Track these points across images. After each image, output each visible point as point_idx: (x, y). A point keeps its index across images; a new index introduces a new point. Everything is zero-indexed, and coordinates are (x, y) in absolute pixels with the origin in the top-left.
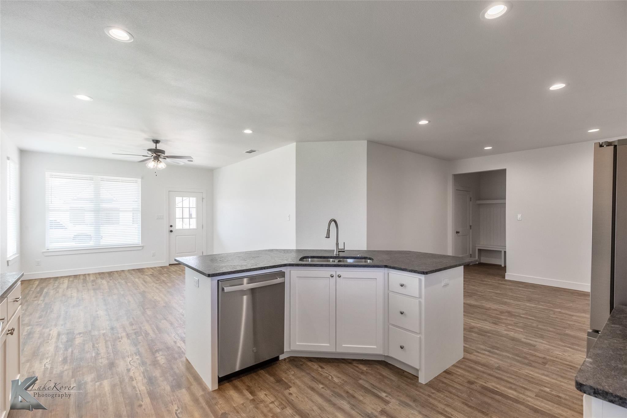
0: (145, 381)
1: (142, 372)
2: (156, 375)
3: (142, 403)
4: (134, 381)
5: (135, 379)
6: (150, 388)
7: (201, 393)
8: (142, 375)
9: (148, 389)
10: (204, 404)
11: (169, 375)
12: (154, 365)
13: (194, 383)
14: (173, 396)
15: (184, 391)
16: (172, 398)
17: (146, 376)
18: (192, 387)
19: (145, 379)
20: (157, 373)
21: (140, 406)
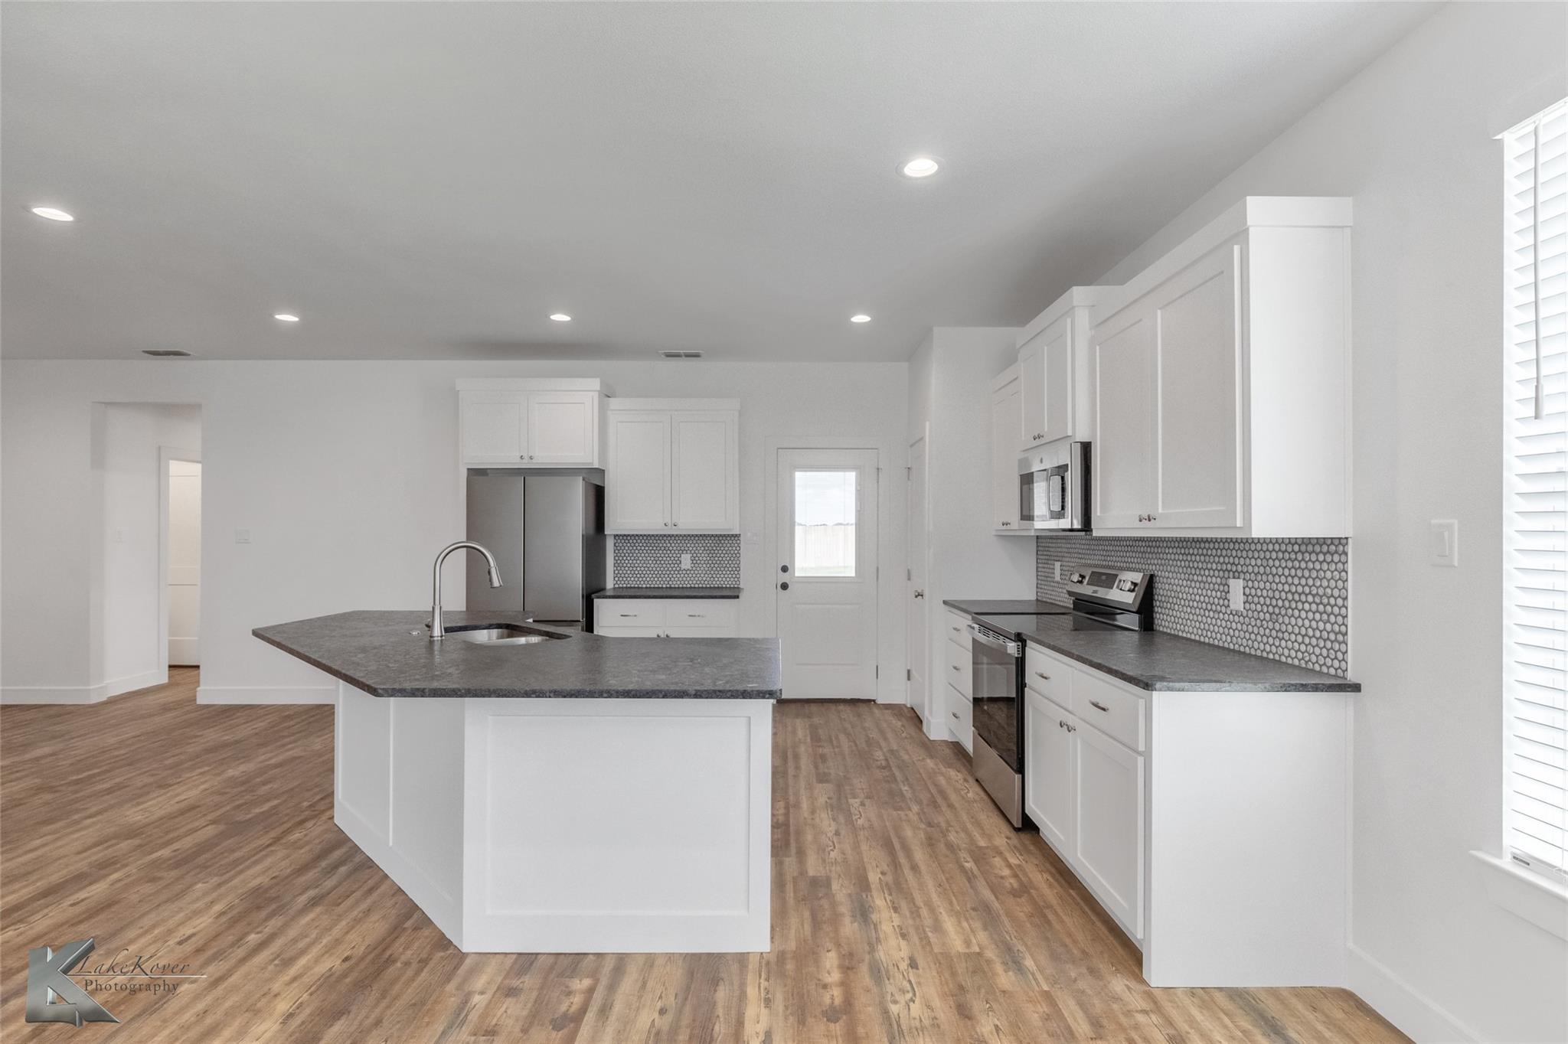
0: (874, 917)
1: (881, 944)
2: (852, 923)
3: (880, 876)
4: (898, 926)
5: (895, 929)
6: (867, 897)
7: (787, 860)
8: (882, 936)
9: (869, 896)
10: (793, 845)
11: (827, 913)
12: (851, 955)
13: (788, 878)
14: (830, 871)
15: (811, 873)
16: (833, 868)
17: (872, 927)
18: (795, 874)
19: (875, 922)
20: (849, 928)
21: (883, 873)
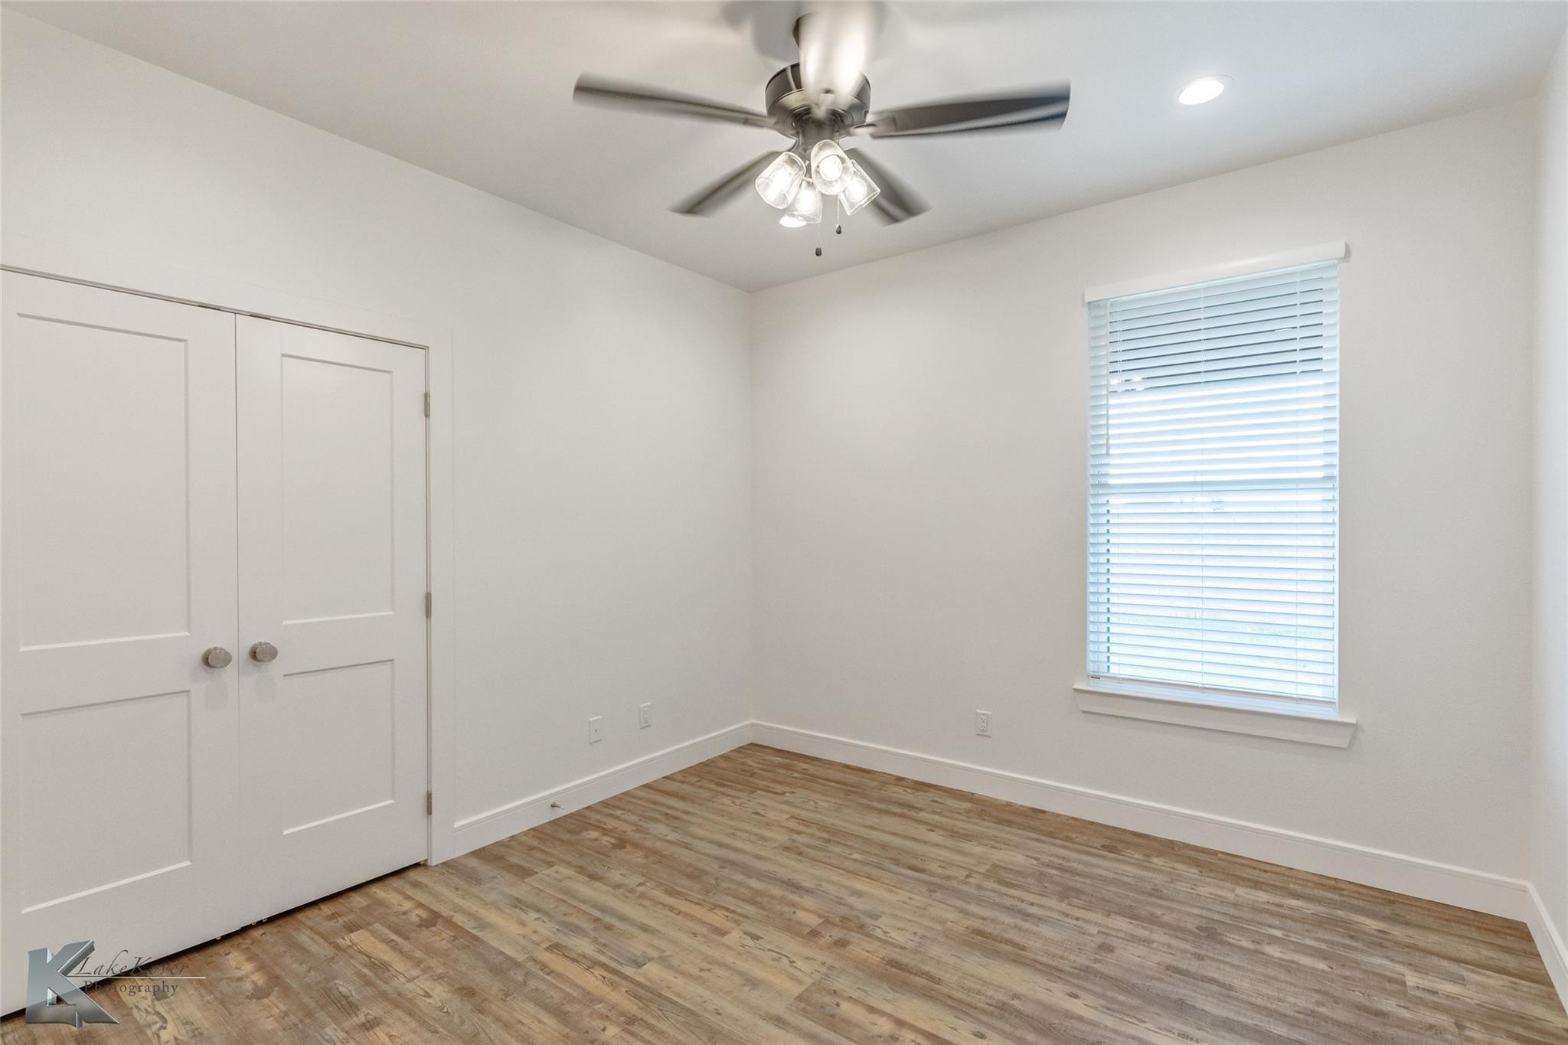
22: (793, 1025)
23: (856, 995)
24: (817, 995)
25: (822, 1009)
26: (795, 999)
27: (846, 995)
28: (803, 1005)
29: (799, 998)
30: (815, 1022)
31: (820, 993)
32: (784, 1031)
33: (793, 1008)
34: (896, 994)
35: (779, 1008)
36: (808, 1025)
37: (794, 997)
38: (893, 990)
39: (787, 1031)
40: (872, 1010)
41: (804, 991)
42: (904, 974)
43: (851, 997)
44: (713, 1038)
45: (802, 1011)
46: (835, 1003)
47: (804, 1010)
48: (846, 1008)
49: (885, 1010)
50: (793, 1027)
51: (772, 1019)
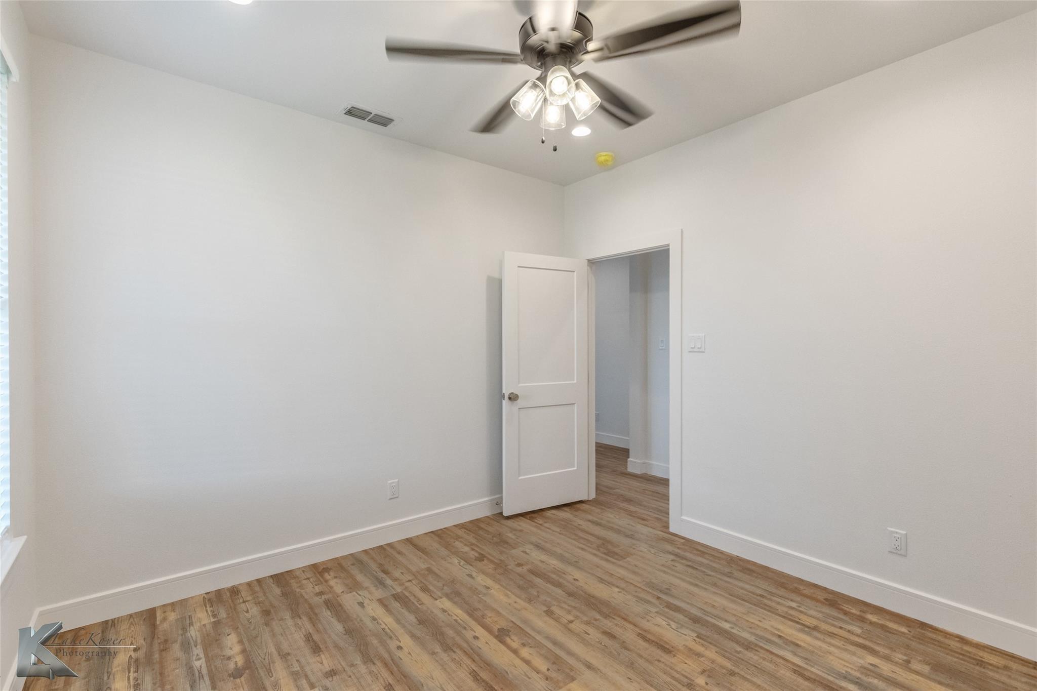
22: (580, 662)
23: (534, 675)
24: (560, 679)
25: (559, 668)
26: (576, 679)
27: (540, 676)
28: (572, 674)
29: (573, 679)
30: (566, 662)
31: (558, 680)
32: (586, 659)
33: (578, 673)
34: (506, 670)
35: (588, 674)
36: (571, 661)
37: (577, 680)
38: (507, 672)
39: (584, 659)
40: (527, 662)
41: (569, 683)
42: (492, 683)
43: (537, 673)
44: (631, 664)
45: (573, 670)
46: (550, 671)
47: (572, 670)
48: (542, 665)
49: (520, 660)
50: (580, 661)
51: (593, 668)
